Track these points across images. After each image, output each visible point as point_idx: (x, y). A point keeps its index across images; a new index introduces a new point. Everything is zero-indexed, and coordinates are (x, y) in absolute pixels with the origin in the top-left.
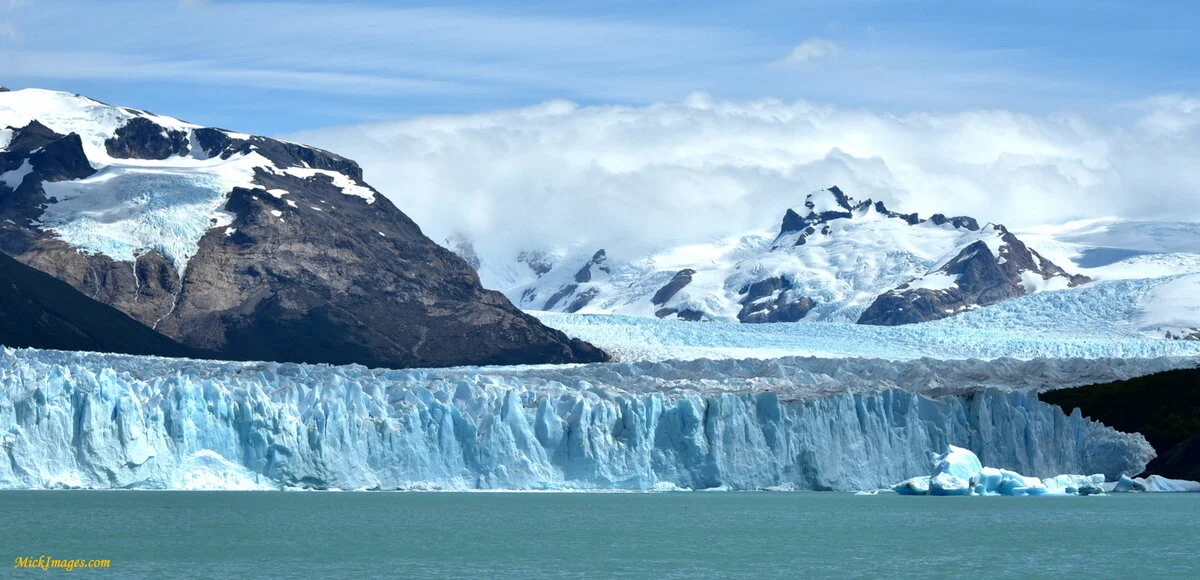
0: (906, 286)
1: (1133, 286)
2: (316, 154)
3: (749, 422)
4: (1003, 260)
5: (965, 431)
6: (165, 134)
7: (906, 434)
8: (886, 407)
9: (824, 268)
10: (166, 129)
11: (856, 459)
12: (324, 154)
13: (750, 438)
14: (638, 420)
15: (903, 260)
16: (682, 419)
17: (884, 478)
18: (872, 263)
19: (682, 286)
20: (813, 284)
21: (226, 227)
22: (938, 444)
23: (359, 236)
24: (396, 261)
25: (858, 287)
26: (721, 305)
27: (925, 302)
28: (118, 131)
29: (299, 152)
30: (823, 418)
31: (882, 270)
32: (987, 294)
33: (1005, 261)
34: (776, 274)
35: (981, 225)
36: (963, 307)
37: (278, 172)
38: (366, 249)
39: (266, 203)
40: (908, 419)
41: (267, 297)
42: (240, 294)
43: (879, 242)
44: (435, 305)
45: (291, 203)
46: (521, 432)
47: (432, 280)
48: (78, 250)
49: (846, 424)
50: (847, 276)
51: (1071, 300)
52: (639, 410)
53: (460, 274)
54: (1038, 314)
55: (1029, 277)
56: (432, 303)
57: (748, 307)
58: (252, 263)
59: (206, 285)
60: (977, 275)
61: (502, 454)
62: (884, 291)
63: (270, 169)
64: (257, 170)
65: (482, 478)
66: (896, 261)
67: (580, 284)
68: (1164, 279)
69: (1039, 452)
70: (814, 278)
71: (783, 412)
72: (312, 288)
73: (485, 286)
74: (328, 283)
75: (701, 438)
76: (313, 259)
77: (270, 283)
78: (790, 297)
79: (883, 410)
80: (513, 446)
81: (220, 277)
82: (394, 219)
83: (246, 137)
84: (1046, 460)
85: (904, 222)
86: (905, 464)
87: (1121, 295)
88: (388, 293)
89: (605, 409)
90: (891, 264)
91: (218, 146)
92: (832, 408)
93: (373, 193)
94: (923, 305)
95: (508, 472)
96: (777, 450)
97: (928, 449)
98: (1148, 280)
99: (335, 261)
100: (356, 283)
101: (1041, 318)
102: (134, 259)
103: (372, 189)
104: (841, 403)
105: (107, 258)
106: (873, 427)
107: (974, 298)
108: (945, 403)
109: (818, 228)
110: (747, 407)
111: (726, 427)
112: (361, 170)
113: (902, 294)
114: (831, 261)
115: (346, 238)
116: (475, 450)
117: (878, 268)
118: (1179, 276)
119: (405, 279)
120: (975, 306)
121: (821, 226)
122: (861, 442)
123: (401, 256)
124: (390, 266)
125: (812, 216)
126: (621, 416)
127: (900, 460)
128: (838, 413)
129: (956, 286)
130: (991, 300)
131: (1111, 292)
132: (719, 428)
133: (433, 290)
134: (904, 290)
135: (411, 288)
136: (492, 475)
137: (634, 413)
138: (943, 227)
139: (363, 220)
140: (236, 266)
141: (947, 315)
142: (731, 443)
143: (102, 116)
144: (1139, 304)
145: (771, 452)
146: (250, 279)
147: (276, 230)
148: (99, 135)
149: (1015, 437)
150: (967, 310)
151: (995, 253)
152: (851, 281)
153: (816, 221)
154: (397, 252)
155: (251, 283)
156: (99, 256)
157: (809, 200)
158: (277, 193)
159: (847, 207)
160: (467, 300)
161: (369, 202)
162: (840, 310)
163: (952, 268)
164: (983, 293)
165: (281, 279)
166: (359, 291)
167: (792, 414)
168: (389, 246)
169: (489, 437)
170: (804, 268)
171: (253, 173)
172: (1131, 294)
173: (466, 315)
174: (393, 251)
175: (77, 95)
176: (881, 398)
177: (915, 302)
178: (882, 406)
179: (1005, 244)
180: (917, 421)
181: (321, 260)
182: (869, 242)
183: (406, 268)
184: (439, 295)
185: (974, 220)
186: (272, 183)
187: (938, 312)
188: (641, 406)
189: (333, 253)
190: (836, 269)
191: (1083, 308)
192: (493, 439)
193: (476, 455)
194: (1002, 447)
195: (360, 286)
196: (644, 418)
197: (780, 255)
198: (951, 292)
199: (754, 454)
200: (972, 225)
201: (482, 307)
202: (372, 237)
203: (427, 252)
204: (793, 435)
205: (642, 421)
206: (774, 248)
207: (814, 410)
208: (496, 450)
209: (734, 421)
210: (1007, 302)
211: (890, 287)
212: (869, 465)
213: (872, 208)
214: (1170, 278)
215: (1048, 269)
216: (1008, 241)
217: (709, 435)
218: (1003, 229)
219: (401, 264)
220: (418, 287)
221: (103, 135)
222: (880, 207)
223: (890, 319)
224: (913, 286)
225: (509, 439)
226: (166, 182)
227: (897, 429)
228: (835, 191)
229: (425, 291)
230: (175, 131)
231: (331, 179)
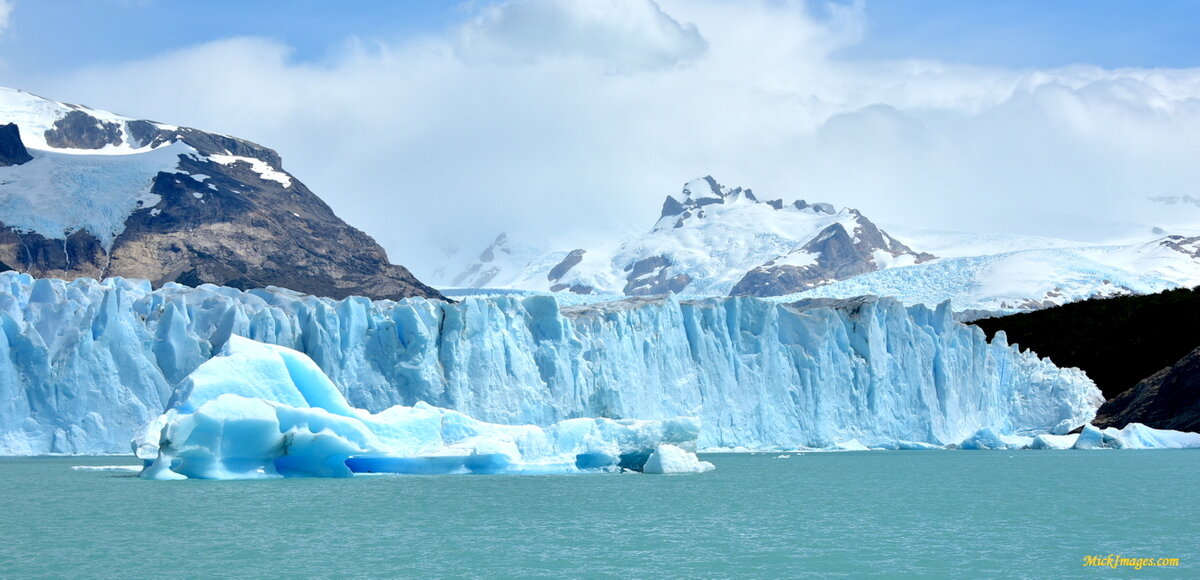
0: (772, 263)
1: (972, 262)
2: (238, 144)
3: (511, 343)
4: (857, 240)
5: (848, 362)
6: (100, 127)
7: (760, 363)
8: (730, 325)
9: (699, 248)
10: (101, 122)
11: (684, 403)
12: (245, 144)
13: (514, 368)
14: (328, 339)
15: (770, 240)
16: (401, 338)
17: (727, 430)
18: (742, 243)
19: (574, 264)
20: (691, 262)
21: (151, 208)
22: (809, 381)
23: (275, 216)
24: (307, 239)
25: (730, 264)
26: (609, 281)
27: (789, 277)
28: (56, 123)
29: (223, 142)
30: (633, 339)
31: (751, 249)
32: (844, 270)
33: (859, 241)
34: (657, 253)
35: (837, 210)
36: (822, 282)
37: (202, 159)
38: (279, 228)
39: (188, 187)
40: (763, 342)
41: (187, 271)
42: (163, 269)
43: (748, 225)
44: (342, 279)
45: (212, 187)
46: (128, 357)
47: (341, 257)
48: (13, 229)
49: (668, 349)
50: (721, 255)
51: (917, 274)
52: (328, 322)
53: (367, 250)
54: (888, 287)
55: (879, 255)
56: (340, 276)
57: (632, 283)
58: (175, 240)
59: (130, 260)
60: (834, 253)
61: (95, 395)
62: (752, 268)
63: (194, 156)
64: (182, 157)
65: (60, 434)
66: (763, 242)
67: (484, 264)
68: (999, 256)
69: (953, 391)
70: (691, 257)
71: (566, 326)
72: (229, 263)
73: (392, 261)
74: (245, 259)
75: (431, 368)
76: (231, 237)
77: (190, 258)
78: (670, 273)
79: (725, 328)
80: (114, 381)
81: (144, 254)
82: (308, 201)
83: (174, 129)
84: (962, 403)
85: (770, 206)
86: (758, 410)
87: (962, 270)
88: (299, 267)
89: (272, 320)
90: (759, 244)
91: (148, 136)
92: (646, 324)
93: (288, 178)
94: (787, 280)
95: (105, 424)
96: (557, 388)
97: (793, 388)
98: (985, 257)
99: (251, 238)
100: (269, 258)
101: (891, 290)
102: (65, 238)
103: (288, 174)
104: (660, 314)
105: (40, 236)
106: (709, 354)
107: (832, 273)
108: (818, 319)
109: (694, 213)
110: (508, 318)
111: (473, 349)
112: (280, 159)
113: (768, 270)
114: (705, 241)
115: (262, 218)
116: (46, 386)
117: (747, 248)
118: (1012, 254)
119: (316, 254)
120: (833, 280)
121: (697, 210)
122: (692, 376)
123: (313, 234)
124: (303, 243)
125: (689, 202)
126: (299, 331)
127: (752, 404)
128: (656, 330)
129: (816, 263)
130: (848, 275)
131: (953, 267)
132: (462, 351)
133: (341, 265)
134: (770, 267)
135: (321, 263)
136: (76, 429)
137: (319, 326)
138: (805, 212)
139: (279, 202)
140: (159, 243)
141: (809, 288)
142: (481, 376)
143: (42, 110)
144: (978, 277)
145: (547, 391)
146: (173, 254)
147: (197, 210)
148: (39, 127)
149: (920, 369)
150: (825, 284)
151: (851, 234)
152: (724, 260)
153: (692, 206)
154: (310, 231)
155: (173, 258)
156: (32, 234)
157: (687, 188)
158: (199, 178)
159: (720, 194)
160: (373, 273)
161: (286, 186)
162: (714, 284)
163: (813, 247)
164: (841, 268)
165: (201, 255)
166: (272, 265)
167: (583, 332)
168: (302, 225)
169: (70, 365)
170: (681, 248)
171: (178, 160)
172: (971, 269)
173: (371, 287)
174: (307, 230)
175: (19, 91)
176: (723, 310)
177: (780, 278)
178: (724, 322)
179: (859, 226)
180: (776, 345)
181: (239, 237)
182: (739, 224)
183: (318, 245)
184: (347, 269)
185: (832, 207)
186: (196, 168)
187: (800, 286)
188: (331, 317)
189: (251, 231)
190: (710, 248)
191: (928, 281)
192: (78, 370)
193: (48, 394)
194: (902, 384)
195: (274, 261)
196: (337, 335)
197: (661, 236)
198: (812, 269)
199: (520, 394)
200: (830, 210)
201: (385, 280)
202: (286, 218)
203: (338, 231)
204: (584, 364)
205: (334, 340)
206: (655, 230)
207: (618, 326)
208: (84, 388)
209: (487, 341)
210: (861, 277)
211: (758, 263)
212: (705, 412)
213: (742, 194)
214: (1005, 255)
215: (897, 249)
216: (862, 224)
217: (446, 363)
218: (858, 213)
219: (313, 241)
220: (327, 262)
221: (44, 127)
222: (749, 194)
223: (758, 292)
224: (779, 263)
225: (106, 369)
226: (97, 168)
227: (746, 356)
228: (710, 179)
229: (334, 265)
230: (110, 123)
231: (250, 165)
